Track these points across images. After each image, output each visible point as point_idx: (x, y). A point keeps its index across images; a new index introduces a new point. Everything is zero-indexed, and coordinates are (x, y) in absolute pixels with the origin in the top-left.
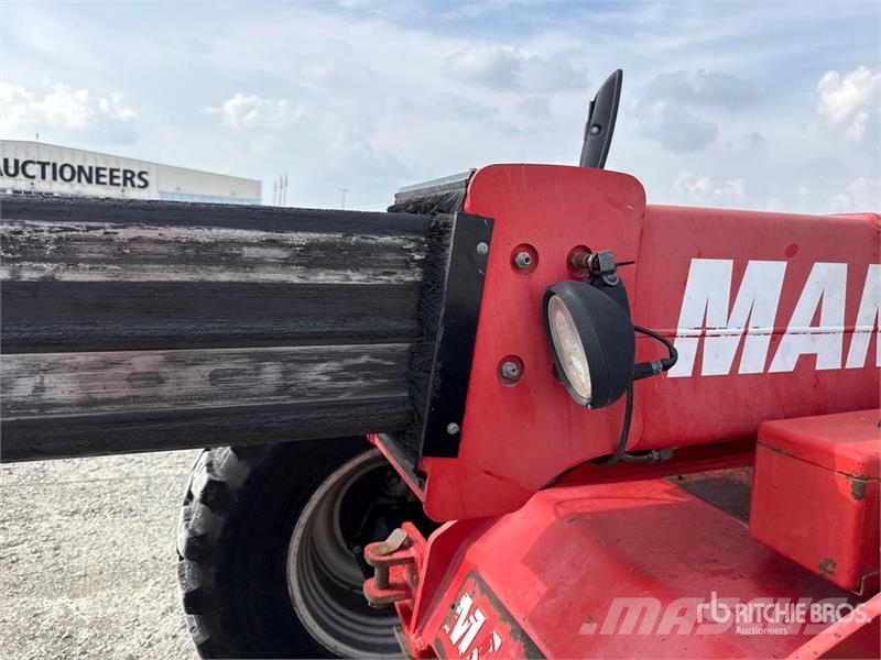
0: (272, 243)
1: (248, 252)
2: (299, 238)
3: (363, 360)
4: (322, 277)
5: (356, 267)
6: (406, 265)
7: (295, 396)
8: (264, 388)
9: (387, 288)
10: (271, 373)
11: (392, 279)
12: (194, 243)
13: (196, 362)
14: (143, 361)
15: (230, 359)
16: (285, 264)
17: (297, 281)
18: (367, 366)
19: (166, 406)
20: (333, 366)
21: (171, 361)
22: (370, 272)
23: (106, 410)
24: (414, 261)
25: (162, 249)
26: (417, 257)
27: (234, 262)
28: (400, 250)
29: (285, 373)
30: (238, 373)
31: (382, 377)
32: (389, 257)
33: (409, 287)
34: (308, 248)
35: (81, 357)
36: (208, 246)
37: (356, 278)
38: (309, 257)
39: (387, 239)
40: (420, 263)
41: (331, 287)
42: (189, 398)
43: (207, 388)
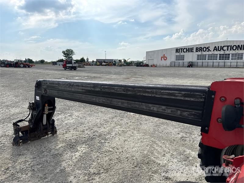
0: (179, 93)
1: (176, 94)
2: (183, 93)
3: (193, 113)
4: (187, 99)
5: (192, 98)
6: (201, 98)
7: (182, 116)
8: (178, 114)
9: (197, 101)
10: (179, 112)
11: (199, 100)
12: (169, 93)
13: (170, 109)
14: (164, 107)
15: (174, 109)
16: (181, 96)
17: (183, 99)
18: (194, 114)
19: (166, 114)
20: (188, 113)
21: (167, 108)
22: (195, 98)
23: (159, 113)
24: (202, 97)
25: (166, 93)
26: (203, 97)
27: (175, 96)
28: (200, 95)
29: (181, 113)
30: (175, 111)
31: (197, 116)
32: (198, 96)
33: (202, 102)
34: (185, 94)
35: (157, 106)
36: (171, 93)
37: (192, 99)
38: (185, 96)
39: (198, 93)
40: (204, 98)
41: (188, 100)
42: (169, 113)
43: (170, 112)
